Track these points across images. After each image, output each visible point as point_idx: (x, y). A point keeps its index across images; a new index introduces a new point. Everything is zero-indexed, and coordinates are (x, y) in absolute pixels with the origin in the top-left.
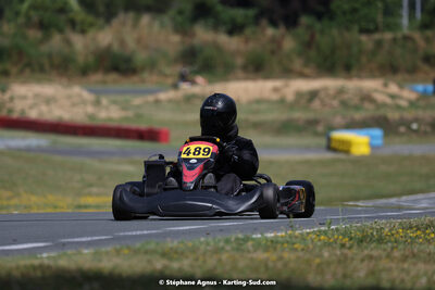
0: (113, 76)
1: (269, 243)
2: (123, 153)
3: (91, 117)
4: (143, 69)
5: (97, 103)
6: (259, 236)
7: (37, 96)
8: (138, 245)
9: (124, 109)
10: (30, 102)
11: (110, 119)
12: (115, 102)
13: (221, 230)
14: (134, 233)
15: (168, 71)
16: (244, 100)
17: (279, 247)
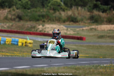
0: (72, 23)
1: (104, 67)
3: (66, 33)
4: (80, 21)
5: (67, 30)
6: (102, 65)
7: (51, 27)
9: (74, 32)
10: (50, 29)
11: (70, 34)
12: (72, 30)
13: (93, 63)
14: (70, 63)
15: (86, 22)
16: (106, 30)
17: (107, 68)
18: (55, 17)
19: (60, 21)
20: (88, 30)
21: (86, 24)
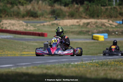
0: (32, 18)
1: (76, 66)
2: (34, 40)
3: (25, 29)
4: (40, 16)
5: (27, 25)
6: (73, 63)
7: (10, 23)
8: (39, 66)
9: (34, 27)
10: (8, 25)
11: (31, 30)
12: (32, 25)
13: (62, 62)
15: (47, 17)
16: (68, 25)
17: (79, 67)
18: (13, 12)
19: (18, 16)
20: (50, 25)
21: (47, 19)
